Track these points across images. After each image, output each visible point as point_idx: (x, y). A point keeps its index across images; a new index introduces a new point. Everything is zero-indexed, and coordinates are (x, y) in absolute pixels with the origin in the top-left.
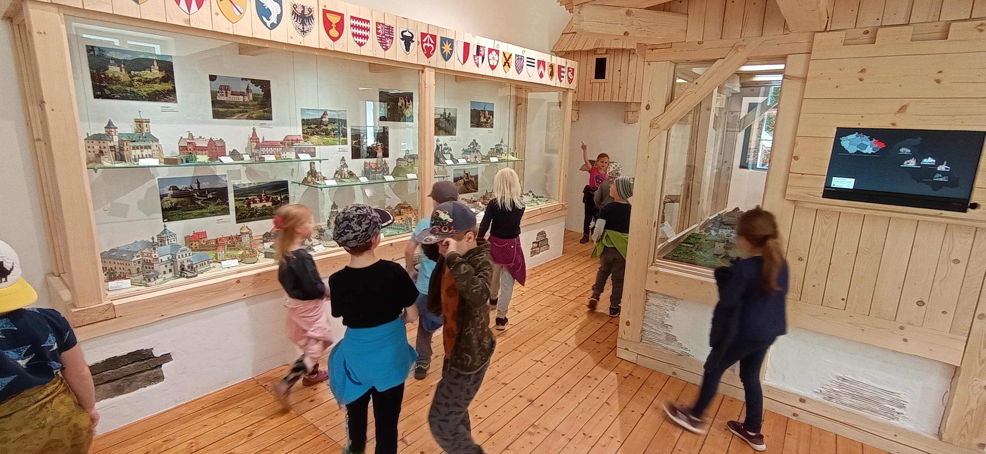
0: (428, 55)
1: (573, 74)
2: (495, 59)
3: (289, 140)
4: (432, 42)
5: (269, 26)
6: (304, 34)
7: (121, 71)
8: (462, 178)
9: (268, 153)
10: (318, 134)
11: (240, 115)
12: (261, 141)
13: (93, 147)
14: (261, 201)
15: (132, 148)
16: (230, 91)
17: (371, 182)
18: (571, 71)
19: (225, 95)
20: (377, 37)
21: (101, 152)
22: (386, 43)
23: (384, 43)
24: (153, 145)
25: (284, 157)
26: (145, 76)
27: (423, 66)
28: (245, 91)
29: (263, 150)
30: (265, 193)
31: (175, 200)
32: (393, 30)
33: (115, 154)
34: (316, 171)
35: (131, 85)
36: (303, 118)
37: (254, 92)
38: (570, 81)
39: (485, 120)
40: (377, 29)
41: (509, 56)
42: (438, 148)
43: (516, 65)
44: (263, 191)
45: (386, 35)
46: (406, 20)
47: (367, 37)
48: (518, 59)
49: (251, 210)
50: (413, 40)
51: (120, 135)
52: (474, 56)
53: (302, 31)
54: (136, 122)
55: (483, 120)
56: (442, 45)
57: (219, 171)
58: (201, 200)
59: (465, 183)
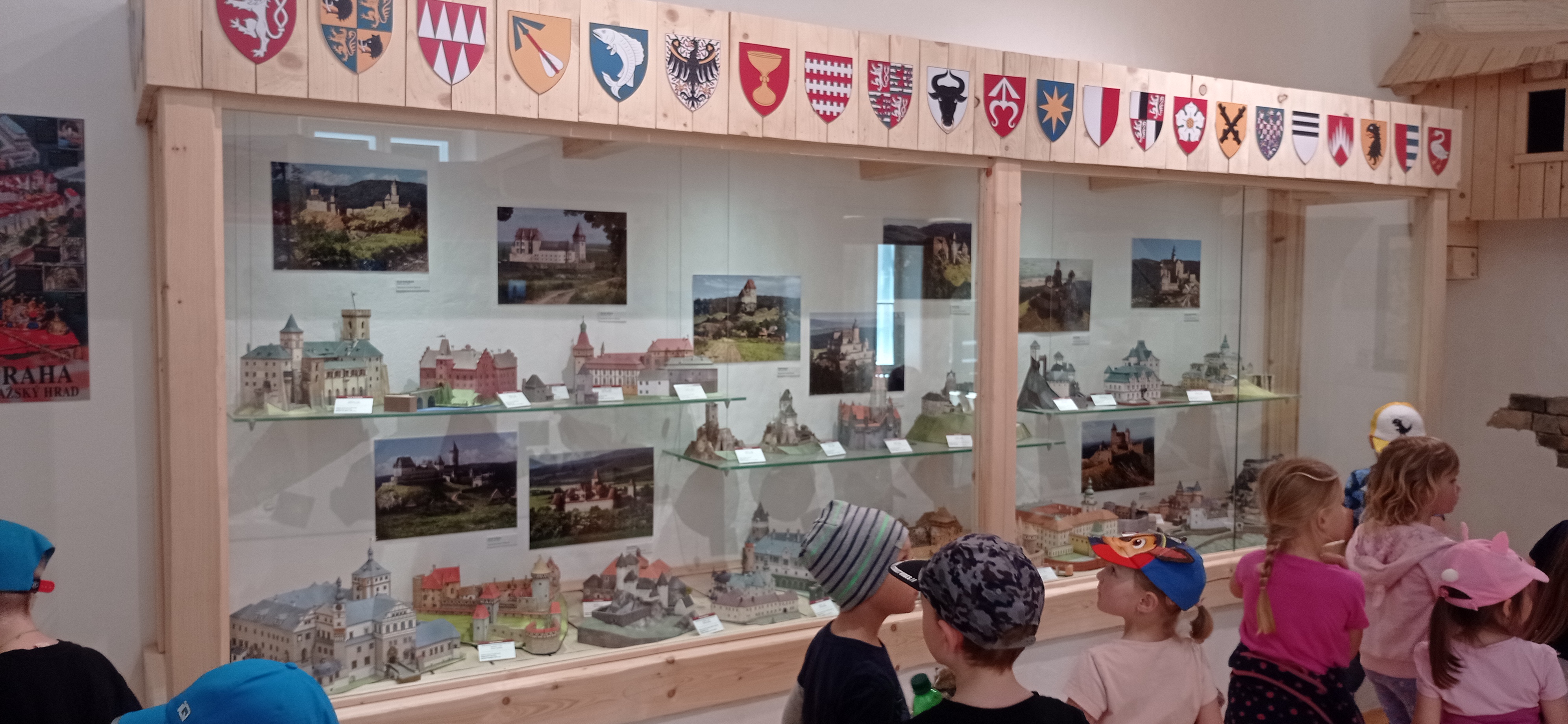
0: (1003, 130)
1: (1447, 145)
2: (1195, 125)
3: (659, 352)
4: (1015, 95)
5: (616, 93)
6: (693, 105)
7: (329, 209)
8: (1105, 446)
9: (608, 382)
10: (730, 335)
11: (555, 294)
12: (597, 353)
13: (255, 374)
14: (589, 497)
15: (325, 375)
16: (538, 240)
17: (855, 454)
18: (1440, 137)
19: (527, 251)
20: (871, 96)
21: (267, 385)
22: (893, 109)
23: (888, 110)
24: (370, 368)
25: (644, 394)
26: (372, 219)
27: (990, 158)
28: (571, 241)
29: (597, 375)
30: (599, 477)
31: (404, 490)
32: (911, 76)
33: (293, 389)
34: (717, 425)
35: (344, 238)
36: (697, 297)
37: (589, 241)
38: (1438, 166)
39: (1175, 287)
40: (871, 77)
41: (1236, 113)
42: (1035, 365)
43: (1258, 136)
44: (596, 473)
45: (892, 89)
46: (945, 49)
47: (843, 100)
48: (1266, 119)
49: (564, 518)
50: (963, 94)
51: (309, 347)
52: (1132, 121)
53: (689, 99)
54: (343, 316)
55: (1167, 285)
56: (1041, 100)
57: (503, 426)
58: (457, 490)
59: (1116, 460)
